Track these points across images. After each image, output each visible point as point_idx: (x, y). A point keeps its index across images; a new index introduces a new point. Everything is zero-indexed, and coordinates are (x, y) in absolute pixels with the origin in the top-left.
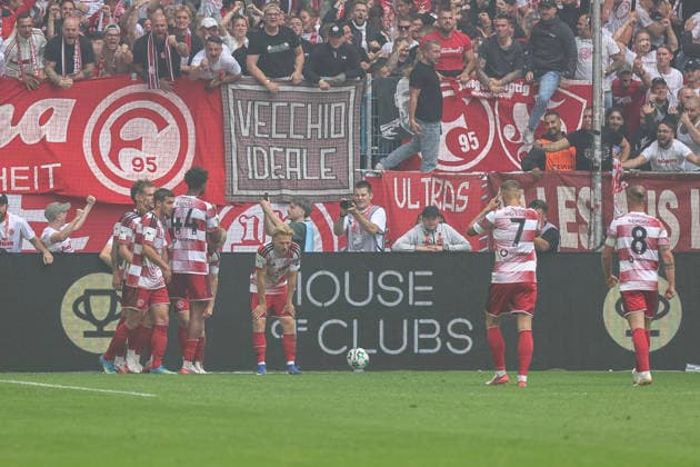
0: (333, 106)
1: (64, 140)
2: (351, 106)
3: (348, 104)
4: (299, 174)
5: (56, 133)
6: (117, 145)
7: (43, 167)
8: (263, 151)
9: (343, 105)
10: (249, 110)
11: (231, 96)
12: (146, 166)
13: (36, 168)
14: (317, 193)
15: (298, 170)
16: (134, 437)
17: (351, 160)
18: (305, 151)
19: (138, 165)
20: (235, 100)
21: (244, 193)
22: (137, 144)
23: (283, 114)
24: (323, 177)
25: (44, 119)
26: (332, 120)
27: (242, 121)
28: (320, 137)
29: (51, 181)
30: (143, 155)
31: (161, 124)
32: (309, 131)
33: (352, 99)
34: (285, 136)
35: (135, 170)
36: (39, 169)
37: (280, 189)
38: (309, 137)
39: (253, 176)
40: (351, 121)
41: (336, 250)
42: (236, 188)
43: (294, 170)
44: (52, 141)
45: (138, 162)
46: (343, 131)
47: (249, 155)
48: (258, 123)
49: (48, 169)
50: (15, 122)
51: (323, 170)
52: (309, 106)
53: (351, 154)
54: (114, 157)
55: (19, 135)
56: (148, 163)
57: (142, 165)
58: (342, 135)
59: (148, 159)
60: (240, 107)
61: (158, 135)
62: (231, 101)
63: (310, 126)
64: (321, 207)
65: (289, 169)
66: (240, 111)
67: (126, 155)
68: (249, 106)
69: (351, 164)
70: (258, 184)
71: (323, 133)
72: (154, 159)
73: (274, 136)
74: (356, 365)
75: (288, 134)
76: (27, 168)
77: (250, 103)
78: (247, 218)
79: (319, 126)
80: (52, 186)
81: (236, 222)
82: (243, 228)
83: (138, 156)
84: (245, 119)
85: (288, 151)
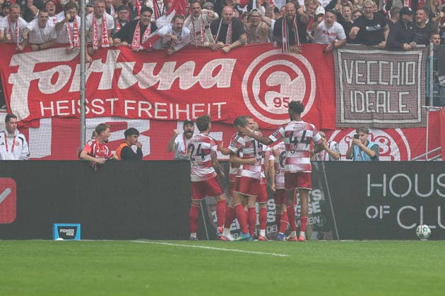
0: (407, 63)
1: (229, 86)
2: (420, 64)
3: (417, 62)
4: (385, 109)
5: (223, 81)
6: (265, 89)
7: (214, 104)
8: (362, 94)
9: (414, 63)
10: (352, 66)
11: (340, 57)
12: (283, 103)
13: (209, 105)
14: (397, 122)
15: (384, 106)
16: (274, 283)
17: (419, 100)
18: (389, 93)
19: (278, 102)
20: (343, 60)
21: (348, 121)
22: (277, 88)
23: (374, 69)
24: (401, 111)
25: (215, 73)
26: (407, 73)
27: (347, 74)
28: (398, 84)
29: (219, 113)
30: (281, 96)
31: (293, 75)
32: (391, 80)
33: (420, 60)
34: (375, 83)
35: (276, 106)
36: (212, 106)
37: (373, 119)
38: (391, 84)
39: (354, 110)
40: (419, 74)
41: (409, 160)
42: (342, 118)
43: (382, 106)
44: (221, 87)
45: (277, 101)
46: (414, 80)
47: (352, 96)
48: (357, 75)
49: (217, 106)
50: (196, 74)
51: (401, 106)
52: (392, 63)
53: (419, 96)
54: (262, 97)
55: (198, 82)
56: (284, 101)
57: (280, 103)
58: (414, 83)
59: (284, 99)
60: (346, 64)
61: (292, 83)
62: (340, 60)
63: (392, 77)
64: (399, 131)
65: (378, 106)
66: (346, 67)
67: (270, 96)
68: (352, 64)
69: (419, 103)
70: (358, 116)
71: (400, 81)
72: (288, 98)
73: (369, 83)
74: (422, 236)
75: (378, 81)
76: (203, 105)
77: (352, 61)
78: (350, 138)
79: (398, 77)
80: (219, 117)
81: (343, 140)
82: (347, 144)
83: (278, 97)
84: (349, 72)
85: (378, 93)
